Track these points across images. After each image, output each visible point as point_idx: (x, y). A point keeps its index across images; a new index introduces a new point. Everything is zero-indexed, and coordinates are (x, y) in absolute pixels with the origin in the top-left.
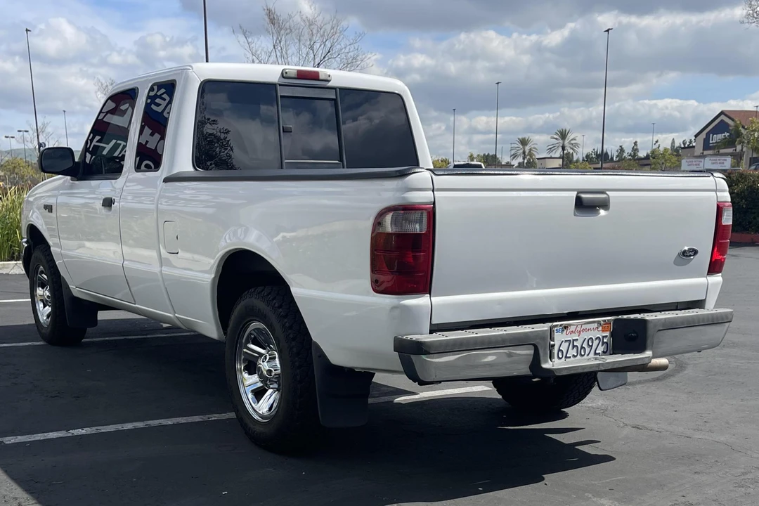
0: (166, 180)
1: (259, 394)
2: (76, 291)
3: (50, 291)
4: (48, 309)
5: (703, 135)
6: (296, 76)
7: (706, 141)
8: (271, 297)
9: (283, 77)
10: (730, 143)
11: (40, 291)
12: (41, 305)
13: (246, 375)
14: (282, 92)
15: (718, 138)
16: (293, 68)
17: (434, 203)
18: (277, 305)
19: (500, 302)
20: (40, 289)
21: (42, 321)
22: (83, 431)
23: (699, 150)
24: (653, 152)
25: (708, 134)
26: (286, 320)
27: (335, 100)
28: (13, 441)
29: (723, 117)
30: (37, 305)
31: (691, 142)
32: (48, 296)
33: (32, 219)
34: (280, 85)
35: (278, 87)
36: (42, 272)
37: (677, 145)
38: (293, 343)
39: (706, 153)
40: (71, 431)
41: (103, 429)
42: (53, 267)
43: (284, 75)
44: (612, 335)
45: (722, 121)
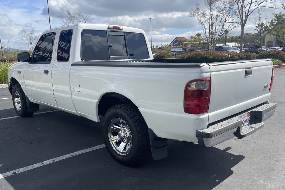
0: (72, 65)
1: (118, 143)
2: (31, 100)
3: (20, 99)
4: (20, 105)
5: (173, 43)
6: (112, 28)
7: (173, 44)
8: (126, 110)
9: (108, 28)
10: (179, 45)
11: (16, 99)
12: (17, 104)
13: (112, 137)
14: (109, 33)
15: (176, 44)
16: (111, 26)
17: (210, 77)
18: (129, 113)
19: (226, 112)
20: (16, 98)
21: (18, 109)
22: (48, 162)
23: (172, 46)
24: (161, 47)
25: (174, 43)
26: (134, 119)
27: (124, 36)
28: (20, 172)
29: (176, 39)
30: (15, 104)
31: (169, 44)
32: (20, 101)
33: (12, 76)
34: (108, 31)
35: (107, 32)
36: (17, 93)
37: (166, 45)
38: (138, 128)
39: (173, 47)
40: (43, 163)
41: (56, 160)
42: (22, 92)
43: (108, 27)
44: (251, 117)
45: (176, 40)
